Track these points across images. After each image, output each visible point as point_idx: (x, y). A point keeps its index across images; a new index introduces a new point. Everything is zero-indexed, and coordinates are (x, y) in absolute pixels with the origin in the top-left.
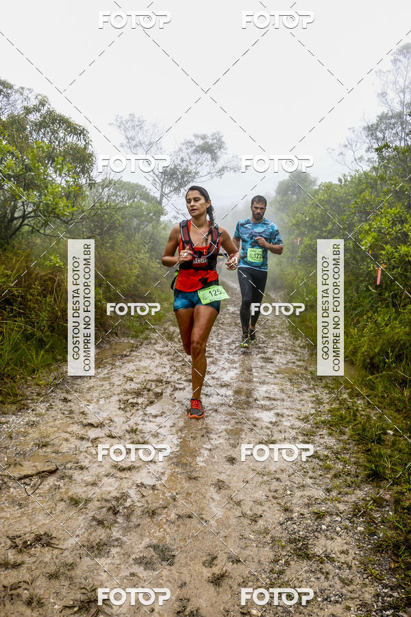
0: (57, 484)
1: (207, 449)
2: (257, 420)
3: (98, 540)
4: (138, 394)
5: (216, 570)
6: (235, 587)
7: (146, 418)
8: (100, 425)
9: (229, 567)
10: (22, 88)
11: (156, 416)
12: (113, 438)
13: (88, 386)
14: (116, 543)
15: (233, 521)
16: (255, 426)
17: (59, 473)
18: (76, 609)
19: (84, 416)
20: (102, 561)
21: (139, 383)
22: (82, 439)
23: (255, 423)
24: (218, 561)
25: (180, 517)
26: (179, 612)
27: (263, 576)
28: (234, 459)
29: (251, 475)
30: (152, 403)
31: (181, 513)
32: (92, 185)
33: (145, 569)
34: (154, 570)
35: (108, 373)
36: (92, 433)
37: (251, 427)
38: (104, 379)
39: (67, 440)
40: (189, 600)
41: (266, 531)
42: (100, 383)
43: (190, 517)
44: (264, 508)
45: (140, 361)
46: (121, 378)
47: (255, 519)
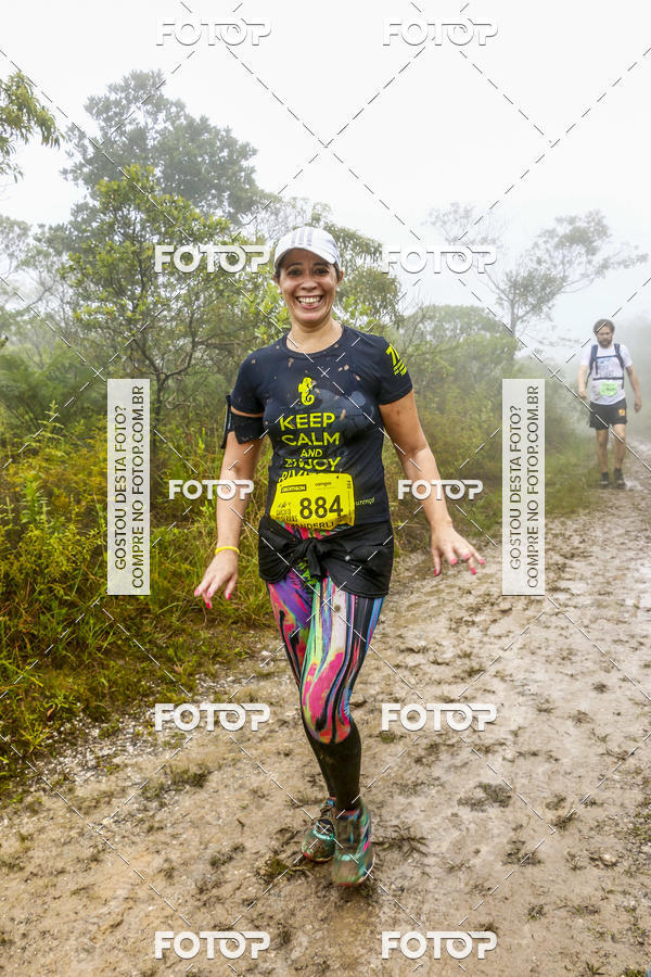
0: (366, 718)
1: (567, 674)
2: (645, 637)
3: (413, 779)
4: (477, 610)
5: (564, 813)
6: (585, 831)
7: (486, 639)
8: (424, 650)
9: (580, 809)
10: (295, 199)
11: (500, 637)
12: (439, 664)
13: (407, 604)
14: (437, 782)
15: (595, 760)
16: (642, 644)
17: (368, 707)
18: (386, 846)
19: (401, 640)
20: (418, 801)
21: (480, 596)
22: (398, 666)
23: (642, 640)
24: (567, 804)
25: (521, 754)
26: (510, 854)
27: (626, 820)
28: (604, 686)
29: (626, 706)
30: (495, 621)
31: (525, 749)
32: (399, 321)
33: (472, 810)
34: (482, 811)
35: (436, 586)
36: (411, 660)
37: (635, 645)
38: (430, 594)
39: (377, 669)
40: (524, 843)
41: (638, 772)
42: (424, 598)
43: (534, 754)
44: (639, 745)
45: (484, 568)
46: (455, 590)
47: (622, 758)
